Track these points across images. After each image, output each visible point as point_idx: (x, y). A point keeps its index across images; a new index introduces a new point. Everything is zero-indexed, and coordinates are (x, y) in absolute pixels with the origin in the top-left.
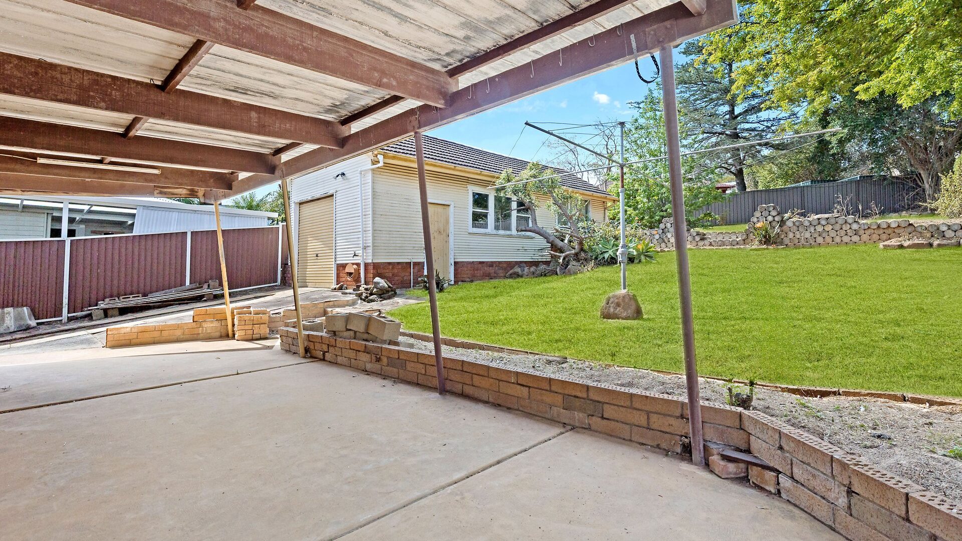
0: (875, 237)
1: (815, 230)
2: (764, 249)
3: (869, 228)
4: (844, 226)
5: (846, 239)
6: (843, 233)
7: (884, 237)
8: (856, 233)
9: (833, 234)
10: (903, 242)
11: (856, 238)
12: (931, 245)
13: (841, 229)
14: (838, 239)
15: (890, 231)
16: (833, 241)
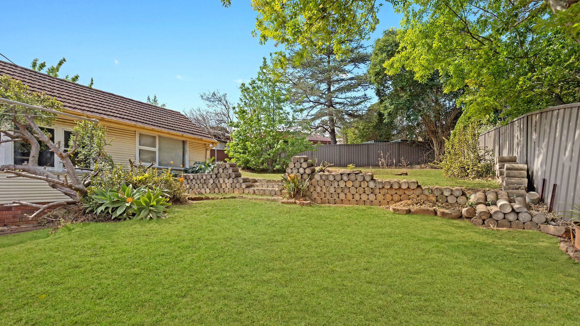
0: (388, 197)
1: (338, 185)
2: (292, 203)
3: (383, 187)
4: (362, 183)
5: (364, 197)
6: (361, 190)
7: (396, 197)
8: (373, 191)
9: (353, 191)
10: (411, 206)
11: (372, 197)
12: (435, 213)
13: (360, 186)
14: (357, 197)
15: (400, 192)
16: (353, 198)
